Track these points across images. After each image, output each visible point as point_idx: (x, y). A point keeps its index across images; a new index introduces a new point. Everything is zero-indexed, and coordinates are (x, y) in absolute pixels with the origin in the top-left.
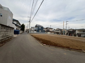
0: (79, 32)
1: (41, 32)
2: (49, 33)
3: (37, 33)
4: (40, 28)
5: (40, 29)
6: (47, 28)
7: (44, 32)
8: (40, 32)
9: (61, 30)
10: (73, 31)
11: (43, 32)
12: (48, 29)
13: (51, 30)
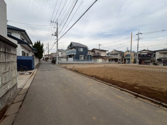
0: (162, 56)
1: (84, 59)
2: (100, 60)
3: (75, 62)
4: (81, 50)
5: (81, 53)
6: (93, 51)
7: (91, 59)
8: (82, 61)
9: (121, 53)
10: (148, 54)
11: (88, 59)
12: (96, 52)
13: (103, 54)
